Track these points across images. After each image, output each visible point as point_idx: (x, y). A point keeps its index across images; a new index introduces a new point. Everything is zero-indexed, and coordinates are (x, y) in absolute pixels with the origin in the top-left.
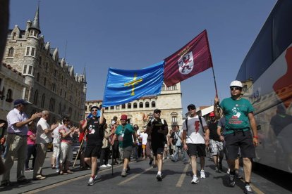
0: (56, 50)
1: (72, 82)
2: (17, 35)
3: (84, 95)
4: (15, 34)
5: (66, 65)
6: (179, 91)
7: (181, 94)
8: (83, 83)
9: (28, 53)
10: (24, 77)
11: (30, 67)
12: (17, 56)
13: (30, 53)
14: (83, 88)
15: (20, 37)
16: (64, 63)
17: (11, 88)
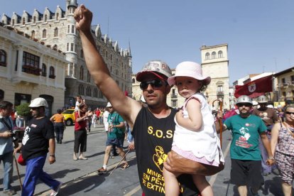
0: (98, 27)
1: (117, 57)
2: (60, 15)
3: (130, 68)
4: (58, 14)
5: (110, 41)
6: (226, 59)
7: (228, 61)
8: (128, 57)
9: (69, 32)
10: (64, 54)
11: (72, 45)
12: (61, 35)
13: (71, 31)
14: (128, 62)
15: (63, 16)
16: (108, 39)
17: (53, 65)
